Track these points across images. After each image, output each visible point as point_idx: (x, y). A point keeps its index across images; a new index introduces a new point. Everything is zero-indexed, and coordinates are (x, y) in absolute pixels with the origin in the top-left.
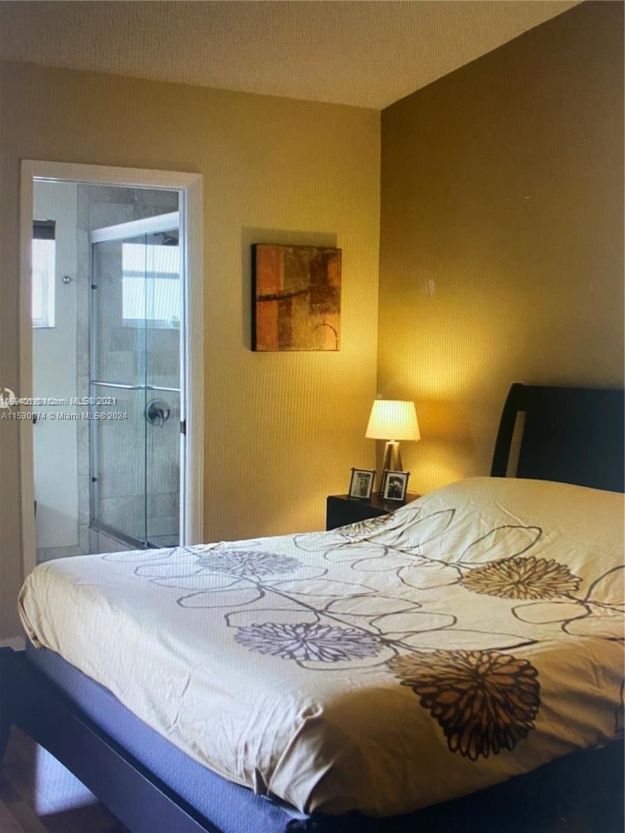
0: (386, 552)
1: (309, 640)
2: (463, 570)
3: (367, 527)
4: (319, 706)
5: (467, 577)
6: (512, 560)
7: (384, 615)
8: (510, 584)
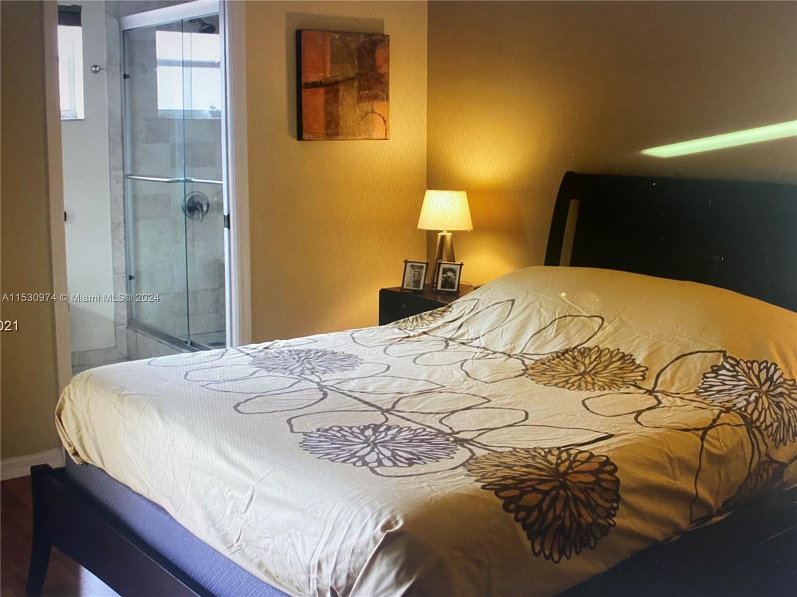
0: (447, 345)
1: (379, 443)
2: (527, 362)
3: (425, 319)
4: (398, 517)
5: (532, 368)
6: (576, 350)
7: (453, 412)
8: (576, 375)
